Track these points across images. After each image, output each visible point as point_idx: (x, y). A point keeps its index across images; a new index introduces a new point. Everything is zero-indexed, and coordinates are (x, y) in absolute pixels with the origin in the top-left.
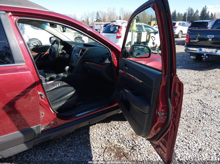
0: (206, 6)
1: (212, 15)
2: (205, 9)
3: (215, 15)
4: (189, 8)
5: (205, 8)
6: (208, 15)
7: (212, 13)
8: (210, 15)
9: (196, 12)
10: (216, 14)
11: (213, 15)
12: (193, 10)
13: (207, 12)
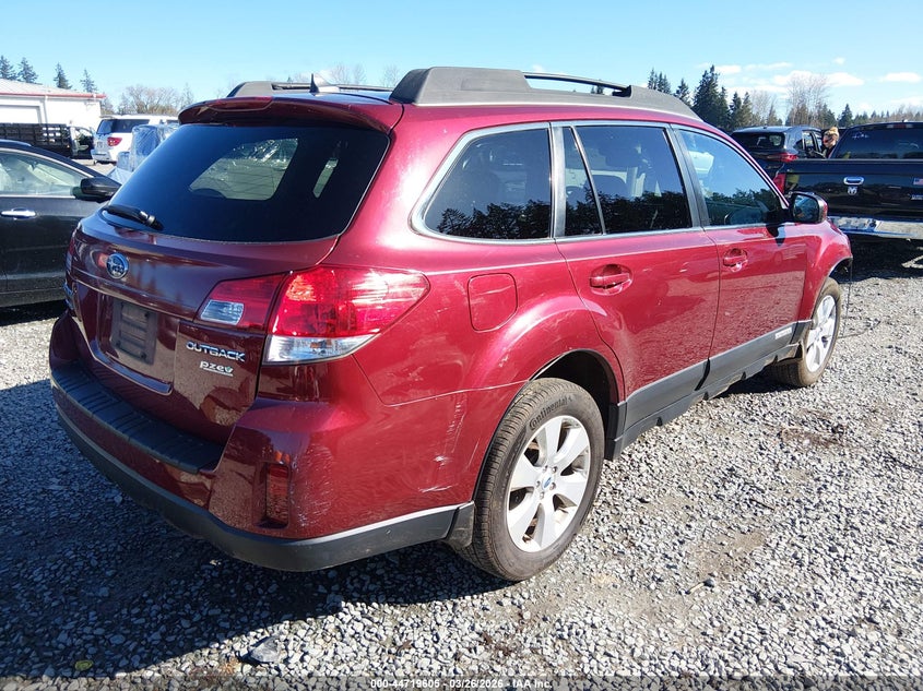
0: (712, 69)
1: (736, 100)
2: (712, 80)
3: (746, 101)
4: (653, 73)
5: (710, 75)
6: (722, 100)
7: (736, 95)
8: (729, 101)
9: (678, 92)
10: (750, 99)
11: (740, 103)
12: (669, 81)
13: (719, 90)
